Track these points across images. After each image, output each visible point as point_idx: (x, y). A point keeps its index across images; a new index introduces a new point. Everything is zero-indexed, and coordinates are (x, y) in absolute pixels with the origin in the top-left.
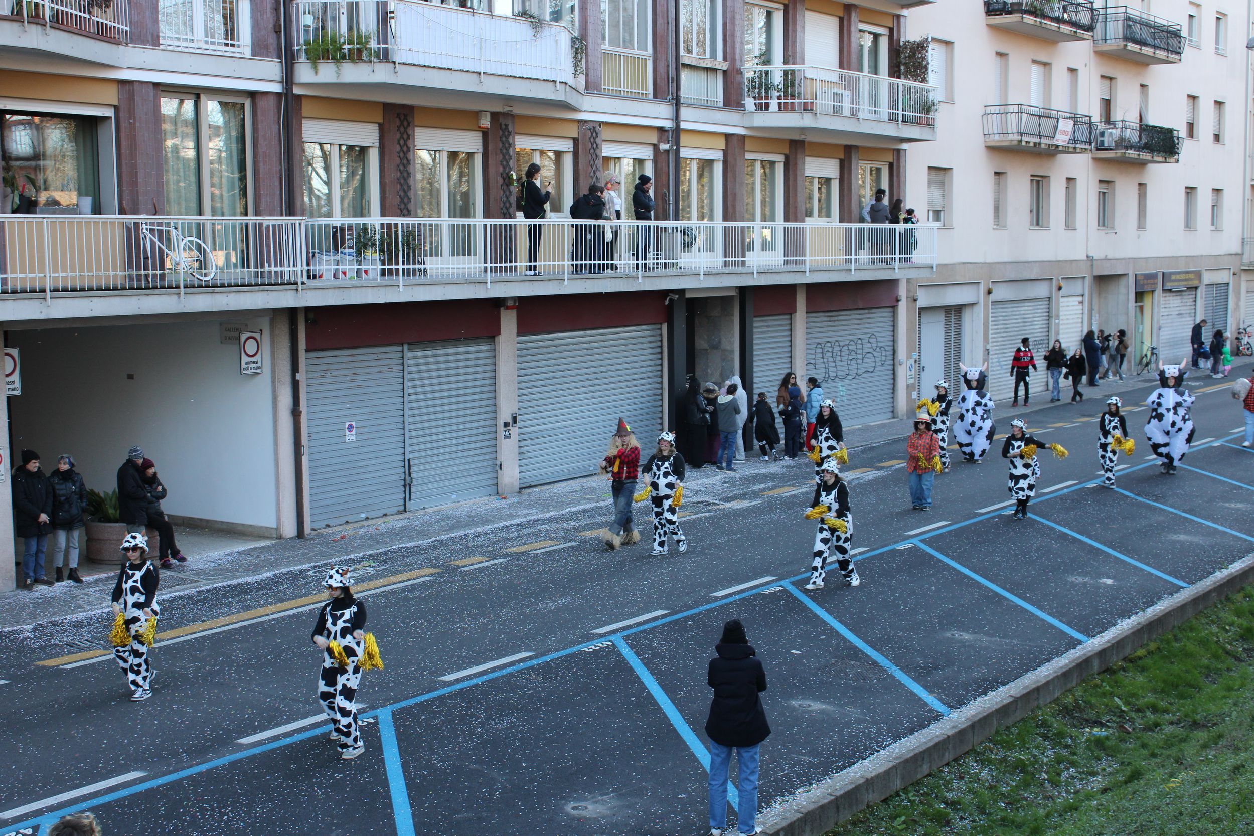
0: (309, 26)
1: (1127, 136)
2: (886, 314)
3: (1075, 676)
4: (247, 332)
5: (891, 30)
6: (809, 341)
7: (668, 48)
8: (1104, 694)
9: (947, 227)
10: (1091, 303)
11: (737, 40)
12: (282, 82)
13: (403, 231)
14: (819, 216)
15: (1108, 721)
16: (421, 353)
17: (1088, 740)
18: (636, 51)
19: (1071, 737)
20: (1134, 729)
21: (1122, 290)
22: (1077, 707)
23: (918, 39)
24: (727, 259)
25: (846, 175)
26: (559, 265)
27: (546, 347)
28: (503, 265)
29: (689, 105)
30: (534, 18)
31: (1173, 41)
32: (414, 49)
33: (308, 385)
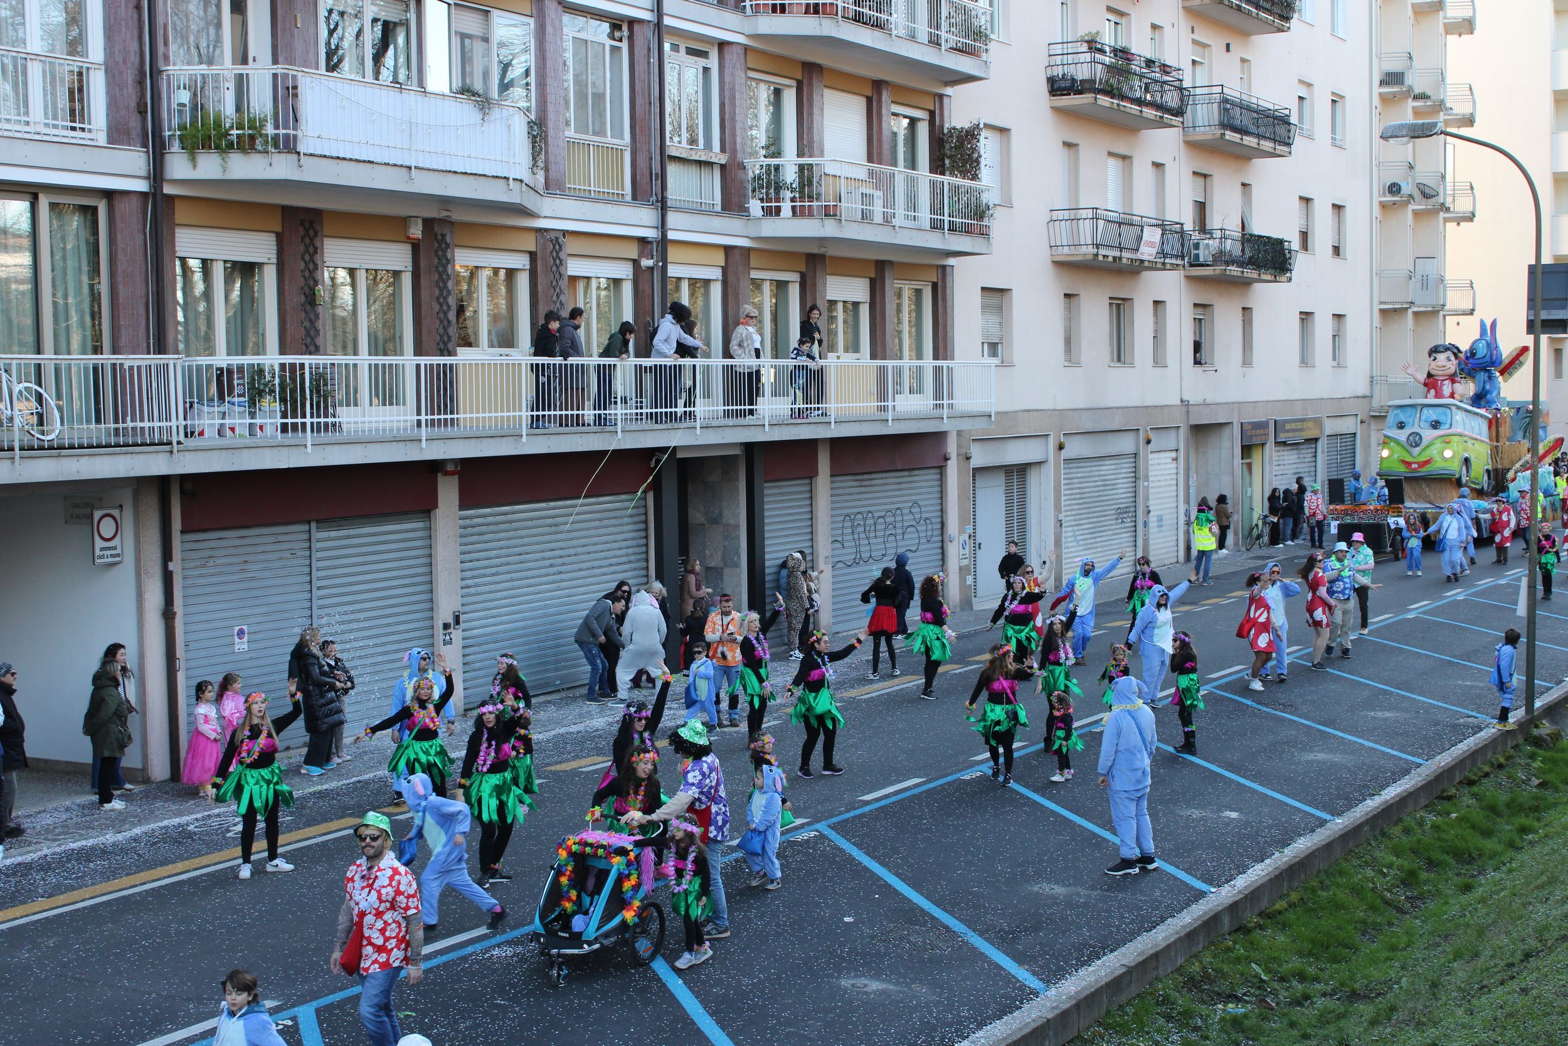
0: (184, 105)
1: (1228, 248)
2: (932, 476)
3: (1201, 938)
4: (101, 508)
5: (932, 114)
6: (835, 512)
7: (650, 135)
8: (1238, 960)
9: (1005, 364)
10: (1187, 460)
11: (739, 125)
12: (148, 178)
13: (311, 373)
14: (846, 350)
15: (1245, 994)
16: (333, 534)
17: (1222, 1019)
18: (609, 139)
19: (1201, 1017)
20: (1277, 1004)
21: (1226, 443)
22: (1206, 976)
23: (967, 126)
24: (730, 408)
25: (878, 299)
26: (514, 417)
27: (497, 523)
28: (442, 417)
29: (678, 210)
30: (479, 96)
31: (1281, 130)
32: (324, 135)
33: (184, 578)
